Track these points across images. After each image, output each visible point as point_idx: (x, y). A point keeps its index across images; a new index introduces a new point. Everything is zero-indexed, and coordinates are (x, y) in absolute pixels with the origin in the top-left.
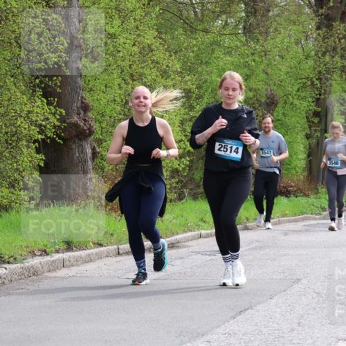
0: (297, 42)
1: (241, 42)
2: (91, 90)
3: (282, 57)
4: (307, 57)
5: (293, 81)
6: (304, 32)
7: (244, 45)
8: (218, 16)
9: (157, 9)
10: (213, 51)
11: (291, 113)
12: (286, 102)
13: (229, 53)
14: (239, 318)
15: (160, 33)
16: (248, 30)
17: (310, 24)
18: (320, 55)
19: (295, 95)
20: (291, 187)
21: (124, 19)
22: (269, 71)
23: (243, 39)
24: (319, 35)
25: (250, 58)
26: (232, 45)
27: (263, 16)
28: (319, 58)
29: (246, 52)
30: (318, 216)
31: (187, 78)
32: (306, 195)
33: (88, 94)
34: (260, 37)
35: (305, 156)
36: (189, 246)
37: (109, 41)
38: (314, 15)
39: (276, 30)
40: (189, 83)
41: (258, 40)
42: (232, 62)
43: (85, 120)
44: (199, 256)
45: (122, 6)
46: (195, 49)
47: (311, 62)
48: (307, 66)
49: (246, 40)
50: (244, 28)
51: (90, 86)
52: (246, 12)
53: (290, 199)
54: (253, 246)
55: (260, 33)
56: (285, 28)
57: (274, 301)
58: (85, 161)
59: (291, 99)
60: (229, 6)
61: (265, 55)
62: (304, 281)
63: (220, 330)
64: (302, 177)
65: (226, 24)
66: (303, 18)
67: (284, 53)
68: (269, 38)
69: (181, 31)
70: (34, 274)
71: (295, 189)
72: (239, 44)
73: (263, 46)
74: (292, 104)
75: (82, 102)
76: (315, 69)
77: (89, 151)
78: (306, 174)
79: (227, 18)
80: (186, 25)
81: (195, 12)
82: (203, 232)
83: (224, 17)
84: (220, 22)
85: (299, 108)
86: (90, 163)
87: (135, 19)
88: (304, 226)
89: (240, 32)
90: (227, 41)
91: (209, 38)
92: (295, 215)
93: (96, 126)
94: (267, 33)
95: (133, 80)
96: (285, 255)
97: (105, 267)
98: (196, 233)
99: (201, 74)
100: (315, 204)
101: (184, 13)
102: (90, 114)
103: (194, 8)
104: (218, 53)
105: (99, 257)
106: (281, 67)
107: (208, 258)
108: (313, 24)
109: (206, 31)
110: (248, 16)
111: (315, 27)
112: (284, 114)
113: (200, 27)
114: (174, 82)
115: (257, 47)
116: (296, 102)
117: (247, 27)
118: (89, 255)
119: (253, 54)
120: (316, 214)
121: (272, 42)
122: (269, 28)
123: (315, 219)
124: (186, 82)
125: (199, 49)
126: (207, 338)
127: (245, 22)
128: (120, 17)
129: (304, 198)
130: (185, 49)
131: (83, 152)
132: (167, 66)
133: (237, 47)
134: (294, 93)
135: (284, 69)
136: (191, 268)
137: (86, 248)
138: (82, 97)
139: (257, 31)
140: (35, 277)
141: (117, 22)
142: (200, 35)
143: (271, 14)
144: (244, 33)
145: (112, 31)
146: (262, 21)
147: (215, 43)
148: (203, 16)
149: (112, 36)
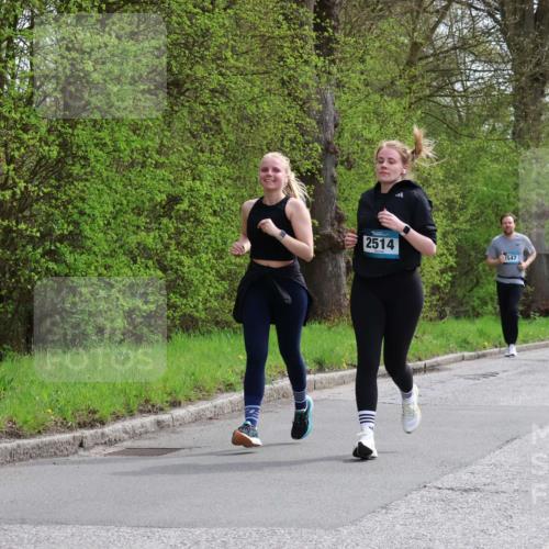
1: (510, 148)
2: (346, 199)
7: (513, 151)
8: (486, 120)
9: (419, 112)
10: (479, 157)
13: (497, 160)
14: (505, 448)
16: (517, 135)
21: (383, 123)
23: (513, 145)
26: (500, 151)
27: (534, 120)
31: (451, 187)
33: (342, 204)
34: (531, 144)
36: (450, 369)
37: (366, 147)
40: (453, 192)
41: (528, 146)
42: (500, 170)
43: (339, 232)
44: (462, 380)
45: (381, 110)
46: (460, 156)
49: (516, 146)
50: (514, 133)
51: (346, 195)
52: (516, 116)
54: (520, 370)
55: (531, 139)
58: (339, 276)
60: (497, 110)
63: (486, 460)
65: (494, 129)
68: (541, 144)
69: (444, 136)
70: (284, 396)
72: (507, 150)
75: (337, 213)
77: (343, 265)
79: (495, 122)
80: (449, 130)
81: (460, 116)
82: (466, 354)
83: (491, 121)
84: (487, 127)
86: (344, 278)
87: (394, 123)
89: (509, 137)
90: (494, 147)
91: (474, 144)
94: (538, 138)
98: (459, 354)
99: (465, 182)
101: (448, 116)
102: (344, 225)
103: (459, 111)
104: (485, 160)
107: (471, 382)
109: (472, 136)
110: (517, 121)
113: (465, 132)
117: (517, 132)
118: (342, 377)
122: (540, 133)
124: (449, 192)
125: (464, 156)
126: (470, 469)
127: (515, 127)
128: (378, 122)
131: (337, 266)
132: (429, 174)
133: (505, 153)
136: (453, 393)
137: (339, 369)
138: (337, 207)
139: (527, 136)
140: (284, 400)
141: (375, 127)
142: (465, 141)
143: (543, 118)
144: (513, 139)
145: (370, 136)
146: (533, 125)
147: (482, 149)
148: (468, 120)
149: (370, 142)
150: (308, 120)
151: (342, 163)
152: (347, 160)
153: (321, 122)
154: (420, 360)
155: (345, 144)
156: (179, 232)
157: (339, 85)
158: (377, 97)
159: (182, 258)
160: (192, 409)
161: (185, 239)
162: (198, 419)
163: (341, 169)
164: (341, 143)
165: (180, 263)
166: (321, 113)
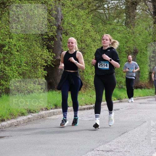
0: (146, 29)
2: (65, 46)
3: (140, 34)
4: (150, 35)
5: (144, 44)
6: (149, 25)
7: (125, 30)
8: (115, 18)
9: (92, 15)
10: (113, 32)
11: (143, 56)
12: (141, 52)
13: (119, 33)
14: (122, 136)
15: (92, 24)
16: (127, 24)
17: (151, 22)
18: (155, 34)
20: (143, 85)
21: (79, 19)
22: (135, 40)
23: (125, 27)
24: (154, 26)
25: (128, 35)
26: (121, 30)
27: (133, 18)
28: (154, 35)
29: (126, 32)
30: (153, 97)
32: (149, 89)
34: (131, 27)
35: (148, 73)
37: (73, 28)
38: (152, 18)
39: (138, 24)
41: (131, 28)
42: (120, 36)
45: (78, 14)
46: (106, 31)
47: (151, 37)
48: (150, 38)
49: (126, 28)
50: (125, 23)
52: (126, 17)
53: (142, 90)
54: (128, 108)
55: (132, 25)
56: (141, 23)
57: (136, 129)
59: (143, 51)
60: (119, 14)
61: (133, 34)
62: (147, 122)
63: (115, 140)
64: (147, 82)
65: (118, 21)
66: (148, 19)
67: (141, 33)
68: (135, 27)
69: (101, 24)
70: (43, 118)
71: (144, 86)
72: (123, 29)
73: (132, 30)
74: (143, 53)
76: (153, 39)
78: (149, 80)
79: (119, 19)
80: (102, 22)
81: (106, 17)
83: (117, 18)
84: (116, 21)
85: (146, 55)
87: (83, 19)
88: (148, 100)
89: (124, 24)
90: (118, 28)
91: (111, 27)
92: (144, 96)
94: (134, 25)
95: (82, 43)
96: (140, 112)
97: (70, 115)
100: (152, 92)
101: (102, 17)
103: (106, 15)
106: (139, 38)
108: (152, 22)
109: (110, 24)
110: (127, 18)
111: (153, 23)
112: (140, 57)
113: (108, 23)
114: (98, 43)
115: (130, 30)
116: (145, 52)
117: (127, 23)
119: (128, 33)
120: (153, 96)
121: (136, 28)
122: (135, 23)
123: (152, 98)
125: (108, 31)
126: (109, 143)
127: (126, 21)
128: (77, 18)
129: (148, 90)
130: (102, 31)
132: (95, 38)
133: (122, 30)
134: (145, 48)
135: (141, 39)
136: (103, 116)
138: (62, 49)
139: (130, 24)
140: (43, 119)
141: (76, 20)
142: (108, 26)
143: (136, 18)
144: (125, 25)
145: (74, 24)
146: (132, 20)
147: (114, 29)
148: (109, 18)
149: (74, 26)
150: (52, 17)
151: (64, 33)
152: (66, 32)
153: (56, 18)
154: (92, 104)
155: (65, 26)
156: (4, 58)
157: (63, 5)
158: (76, 9)
159: (6, 67)
160: (9, 122)
161: (6, 60)
162: (11, 125)
163: (64, 35)
164: (64, 26)
165: (5, 69)
166: (56, 15)
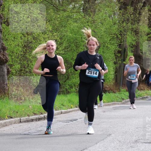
0: (110, 16)
1: (82, 16)
2: (7, 40)
3: (102, 24)
4: (115, 24)
5: (108, 36)
6: (113, 11)
7: (83, 18)
8: (70, 3)
10: (68, 20)
11: (107, 51)
12: (104, 46)
13: (76, 22)
16: (85, 10)
17: (116, 7)
18: (121, 23)
19: (109, 42)
20: (107, 88)
22: (96, 30)
23: (83, 15)
24: (120, 12)
25: (87, 24)
26: (77, 18)
27: (93, 3)
28: (121, 24)
29: (84, 21)
30: (120, 103)
31: (55, 34)
32: (114, 92)
33: (5, 42)
34: (91, 14)
35: (114, 72)
36: (56, 118)
38: (118, 3)
39: (99, 10)
40: (56, 36)
41: (90, 15)
42: (77, 26)
43: (4, 55)
44: (61, 123)
46: (59, 19)
47: (116, 26)
48: (114, 28)
49: (84, 15)
50: (83, 9)
51: (6, 38)
53: (106, 94)
55: (91, 12)
56: (103, 9)
57: (98, 145)
58: (4, 75)
59: (107, 44)
61: (94, 22)
62: (113, 135)
64: (112, 83)
65: (74, 7)
66: (112, 4)
67: (103, 21)
68: (96, 14)
69: (52, 10)
71: (109, 89)
72: (81, 17)
73: (93, 18)
74: (107, 47)
75: (2, 46)
76: (118, 29)
77: (6, 70)
78: (114, 81)
79: (75, 4)
80: (54, 8)
81: (59, 1)
82: (63, 111)
83: (73, 3)
84: (71, 6)
85: (111, 49)
86: (6, 76)
88: (113, 107)
89: (81, 11)
90: (75, 16)
91: (66, 14)
92: (109, 102)
93: (9, 58)
94: (95, 11)
95: (28, 35)
96: (104, 122)
97: (14, 128)
98: (60, 111)
99: (62, 32)
100: (119, 97)
101: (54, 1)
102: (6, 52)
104: (70, 21)
105: (11, 123)
106: (101, 28)
107: (65, 124)
108: (118, 7)
109: (64, 11)
110: (85, 3)
111: (119, 9)
112: (103, 52)
113: (61, 9)
114: (48, 36)
115: (90, 19)
116: (109, 46)
117: (85, 8)
118: (5, 123)
119: (88, 22)
120: (119, 102)
121: (97, 16)
122: (96, 9)
123: (119, 104)
124: (54, 36)
125: (61, 20)
127: (84, 6)
128: (21, 3)
129: (113, 94)
130: (54, 19)
131: (3, 71)
134: (108, 41)
135: (103, 29)
136: (57, 129)
137: (4, 119)
138: (2, 43)
139: (89, 11)
142: (61, 13)
143: (96, 2)
144: (83, 12)
146: (92, 6)
147: (68, 16)
148: (63, 3)
151: (4, 23)
152: (7, 21)
154: (42, 114)
155: (6, 14)
163: (4, 25)
164: (4, 13)
